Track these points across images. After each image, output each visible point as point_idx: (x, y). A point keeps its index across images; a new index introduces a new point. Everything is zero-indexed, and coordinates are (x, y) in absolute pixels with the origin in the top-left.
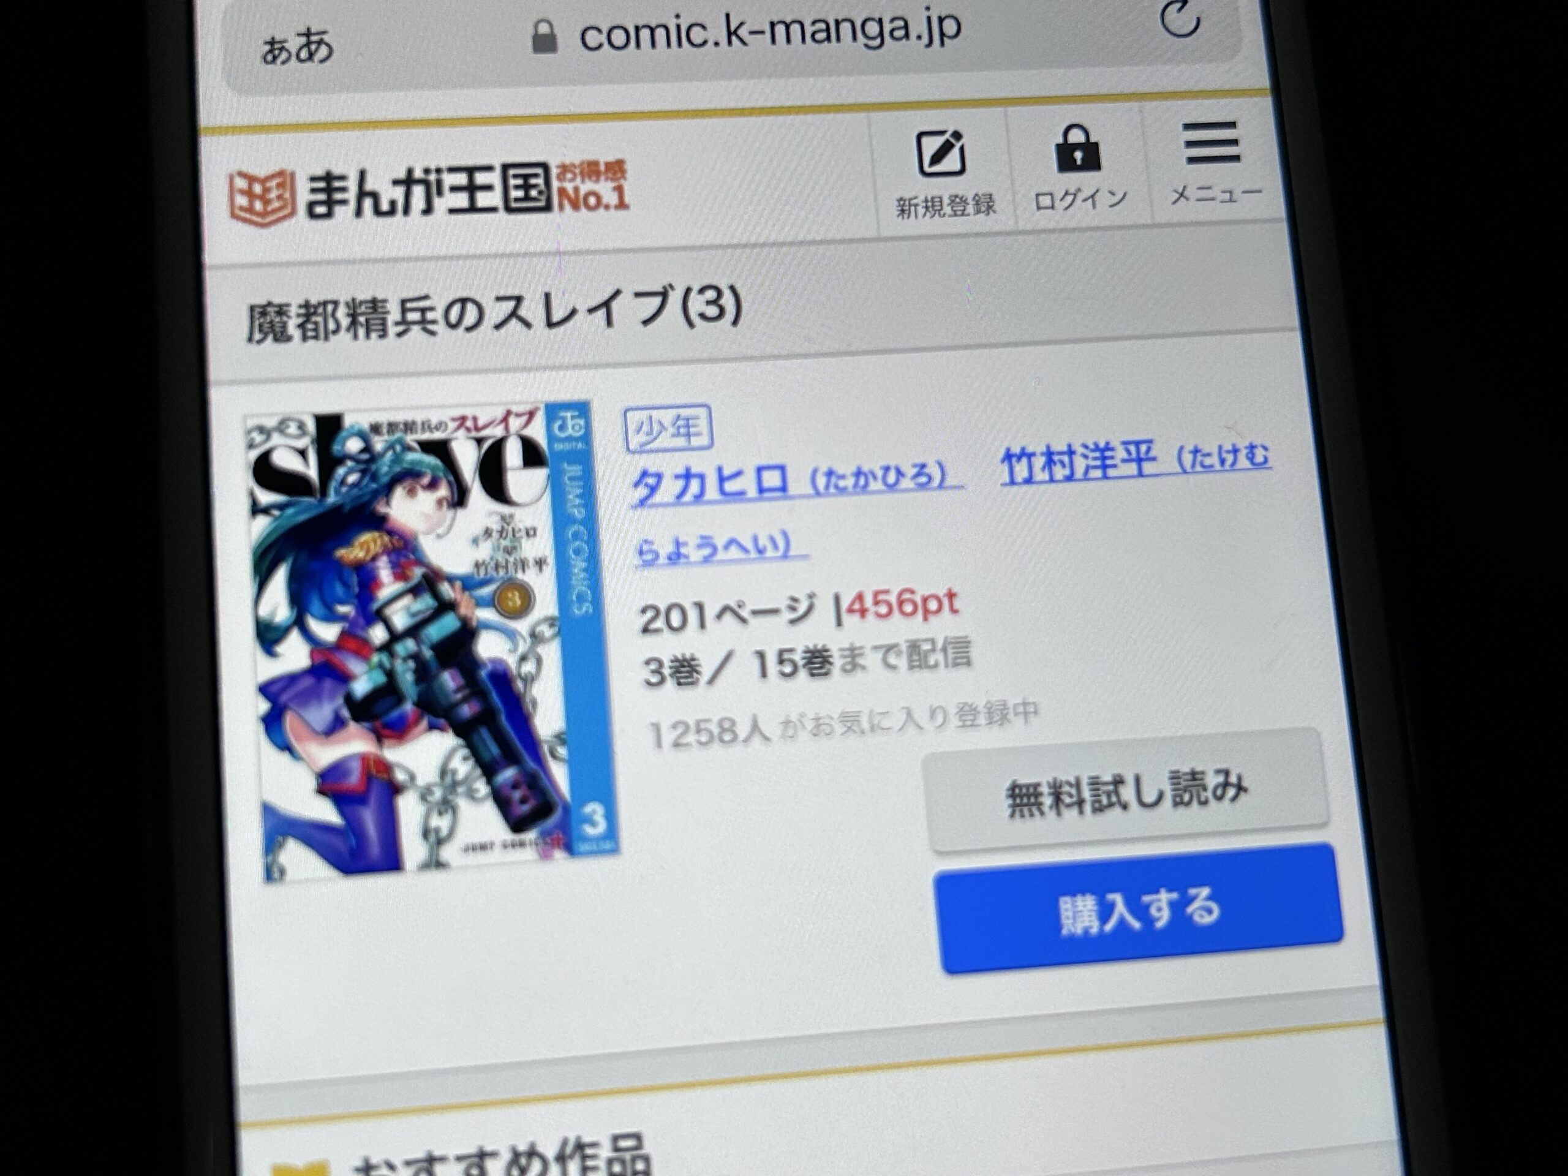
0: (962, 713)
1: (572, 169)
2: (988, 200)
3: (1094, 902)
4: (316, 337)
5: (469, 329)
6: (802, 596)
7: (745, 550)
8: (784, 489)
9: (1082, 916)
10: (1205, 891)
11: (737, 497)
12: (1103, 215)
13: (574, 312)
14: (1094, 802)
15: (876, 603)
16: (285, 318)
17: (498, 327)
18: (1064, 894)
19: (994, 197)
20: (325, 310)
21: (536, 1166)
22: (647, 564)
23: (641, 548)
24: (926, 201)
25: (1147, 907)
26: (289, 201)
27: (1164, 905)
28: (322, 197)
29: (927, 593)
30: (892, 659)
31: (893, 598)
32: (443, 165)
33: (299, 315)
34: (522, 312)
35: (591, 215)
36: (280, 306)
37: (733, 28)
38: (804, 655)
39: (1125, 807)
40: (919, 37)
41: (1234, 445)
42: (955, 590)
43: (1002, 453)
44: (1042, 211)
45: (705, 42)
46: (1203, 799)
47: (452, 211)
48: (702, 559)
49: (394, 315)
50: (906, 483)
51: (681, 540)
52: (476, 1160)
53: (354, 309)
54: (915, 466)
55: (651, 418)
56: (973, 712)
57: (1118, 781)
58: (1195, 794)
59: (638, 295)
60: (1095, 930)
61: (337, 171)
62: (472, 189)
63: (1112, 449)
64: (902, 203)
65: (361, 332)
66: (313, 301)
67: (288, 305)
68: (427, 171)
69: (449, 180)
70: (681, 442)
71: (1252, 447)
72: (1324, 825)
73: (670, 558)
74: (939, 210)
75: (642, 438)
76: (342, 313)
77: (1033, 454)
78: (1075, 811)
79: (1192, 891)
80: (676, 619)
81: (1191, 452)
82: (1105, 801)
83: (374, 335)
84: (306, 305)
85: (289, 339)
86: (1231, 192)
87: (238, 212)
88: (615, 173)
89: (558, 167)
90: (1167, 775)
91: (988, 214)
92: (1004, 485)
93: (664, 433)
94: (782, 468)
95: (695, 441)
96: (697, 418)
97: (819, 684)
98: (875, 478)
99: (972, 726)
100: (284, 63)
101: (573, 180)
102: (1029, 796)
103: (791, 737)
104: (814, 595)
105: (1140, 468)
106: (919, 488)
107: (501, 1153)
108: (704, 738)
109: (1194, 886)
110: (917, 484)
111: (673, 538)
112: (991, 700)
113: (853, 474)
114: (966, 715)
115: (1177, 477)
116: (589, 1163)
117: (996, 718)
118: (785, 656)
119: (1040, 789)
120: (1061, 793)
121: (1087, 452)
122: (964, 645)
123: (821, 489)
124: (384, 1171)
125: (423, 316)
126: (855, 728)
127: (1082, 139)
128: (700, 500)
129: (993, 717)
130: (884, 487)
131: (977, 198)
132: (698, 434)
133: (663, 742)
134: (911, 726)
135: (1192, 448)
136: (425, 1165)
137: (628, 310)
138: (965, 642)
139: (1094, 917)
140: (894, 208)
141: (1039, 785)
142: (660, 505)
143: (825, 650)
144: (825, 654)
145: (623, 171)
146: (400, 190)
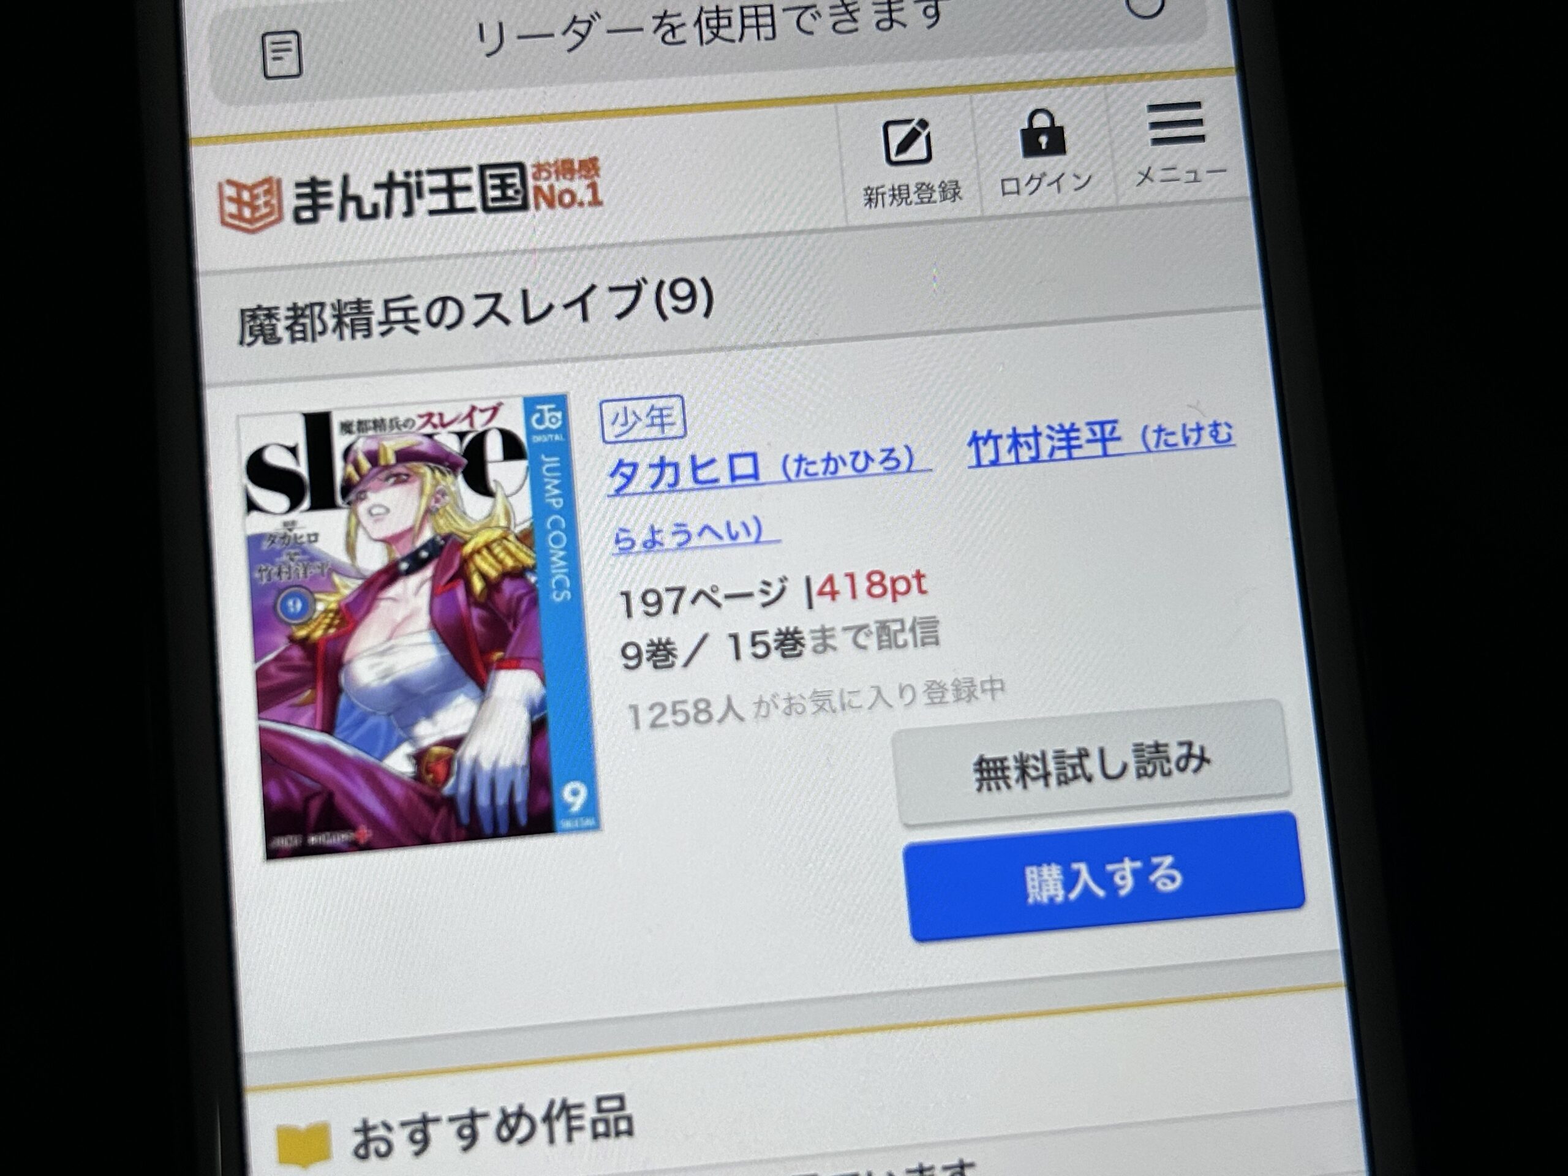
0: (930, 691)
1: (547, 167)
2: (954, 187)
3: (1059, 872)
4: (304, 339)
5: (450, 327)
6: (774, 580)
7: (720, 537)
8: (756, 476)
9: (1048, 885)
10: (1168, 860)
11: (709, 485)
12: (1069, 198)
13: (551, 307)
14: (1059, 775)
16: (274, 321)
17: (477, 324)
18: (1032, 864)
19: (960, 184)
20: (312, 312)
21: (524, 1128)
22: (623, 550)
23: (617, 536)
24: (893, 189)
25: (1113, 874)
26: (276, 209)
27: (1128, 873)
28: (307, 202)
29: (896, 576)
30: (862, 639)
32: (423, 168)
33: (287, 318)
34: (500, 309)
35: (569, 211)
36: (269, 309)
38: (778, 637)
39: (1089, 779)
41: (1198, 424)
42: (922, 572)
43: (968, 437)
44: (1006, 196)
46: (1166, 771)
47: (432, 212)
48: (676, 546)
49: (378, 315)
50: (875, 467)
51: (656, 528)
52: (468, 1121)
53: (340, 310)
54: (883, 450)
55: (625, 408)
56: (941, 690)
57: (1083, 754)
58: (1158, 766)
59: (612, 289)
60: (1060, 899)
61: (321, 177)
62: (450, 190)
63: (1078, 430)
64: (869, 192)
65: (347, 332)
66: (301, 304)
67: (277, 308)
68: (407, 174)
69: (429, 181)
70: (655, 432)
71: (1216, 425)
72: (1286, 794)
73: (645, 545)
74: (906, 198)
75: (618, 429)
76: (328, 314)
77: (1000, 437)
78: (1041, 783)
79: (1155, 860)
81: (1155, 431)
82: (1070, 774)
83: (359, 335)
84: (294, 308)
85: (279, 340)
86: (1195, 172)
87: (228, 220)
88: (589, 171)
89: (533, 166)
90: (1131, 747)
91: (954, 201)
92: (971, 467)
93: (639, 425)
94: (754, 455)
95: (669, 431)
96: (671, 408)
97: (792, 663)
98: (844, 463)
99: (941, 703)
101: (547, 179)
102: (996, 770)
103: (765, 717)
104: (786, 579)
105: (1105, 448)
106: (890, 471)
107: (492, 1113)
108: (680, 718)
109: (1157, 855)
110: (886, 468)
111: (648, 525)
112: (960, 678)
113: (823, 460)
114: (934, 692)
115: (1142, 456)
116: (575, 1123)
117: (963, 695)
118: (758, 638)
119: (1006, 764)
120: (1027, 767)
121: (1053, 434)
122: (934, 624)
123: (792, 475)
124: (381, 1132)
125: (406, 315)
126: (827, 707)
127: (1047, 124)
128: (674, 488)
129: (961, 694)
130: (852, 473)
131: (943, 185)
132: (672, 424)
133: (641, 724)
134: (880, 704)
135: (1156, 428)
136: (420, 1126)
137: (604, 305)
138: (933, 622)
139: (1060, 886)
140: (863, 198)
141: (1005, 759)
142: (634, 494)
143: (796, 632)
144: (796, 636)
145: (597, 170)
146: (382, 193)
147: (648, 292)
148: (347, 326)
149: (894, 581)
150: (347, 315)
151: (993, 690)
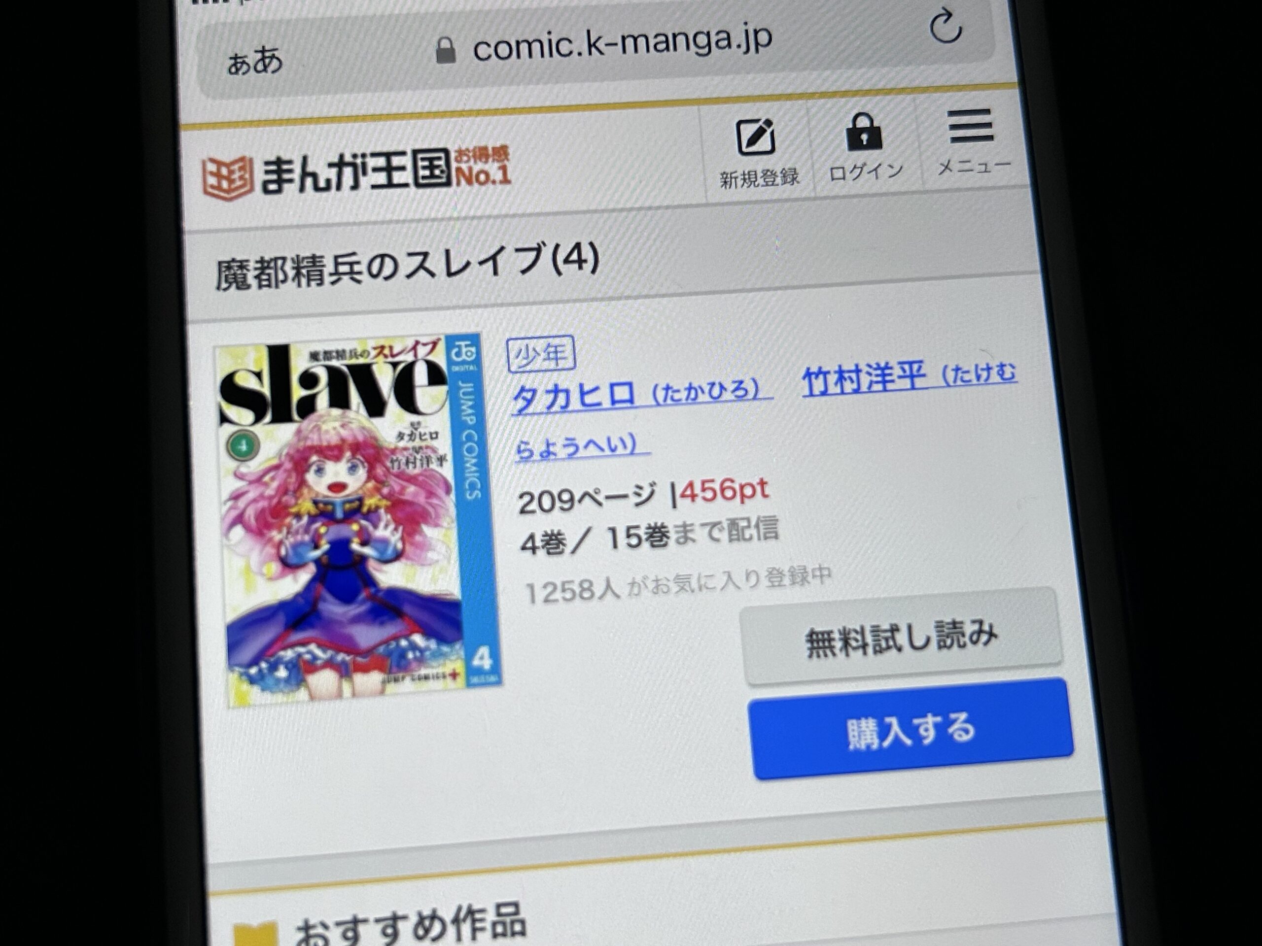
0: (771, 576)
1: (467, 152)
2: (793, 173)
3: (874, 724)
4: (269, 286)
5: (386, 278)
6: (645, 485)
7: (602, 450)
8: (631, 401)
9: (865, 735)
10: (963, 716)
11: (594, 408)
12: (885, 184)
13: (468, 264)
14: (875, 646)
15: (704, 490)
16: (245, 271)
17: (409, 276)
18: (852, 718)
19: (797, 171)
20: (276, 264)
21: (437, 928)
22: (523, 459)
23: (519, 447)
24: (744, 174)
25: (918, 727)
26: (248, 182)
27: (930, 726)
28: (274, 177)
29: (743, 483)
30: (716, 534)
31: (717, 486)
32: (368, 152)
33: (256, 269)
34: (427, 265)
35: (484, 188)
36: (241, 262)
37: (592, 41)
38: (648, 531)
39: (900, 649)
40: (739, 46)
41: (988, 365)
42: (765, 480)
43: (803, 372)
44: (834, 181)
45: (571, 53)
46: (962, 643)
47: (374, 187)
48: (566, 456)
49: (329, 268)
50: (727, 396)
51: (551, 442)
52: (390, 922)
53: (298, 262)
54: (734, 382)
55: (527, 345)
56: (780, 575)
57: (894, 629)
58: (955, 638)
59: (517, 250)
60: (875, 746)
61: (285, 157)
62: (389, 169)
63: (891, 368)
64: (725, 176)
65: (304, 281)
66: (267, 258)
67: (247, 261)
68: (355, 156)
69: (372, 162)
70: (552, 365)
71: (1002, 366)
72: (1058, 664)
73: (541, 455)
74: (754, 182)
75: (521, 361)
76: (289, 266)
77: (828, 372)
78: (860, 652)
79: (953, 716)
80: (546, 502)
81: (953, 370)
82: (884, 644)
83: (313, 283)
84: (262, 261)
85: (249, 287)
86: (986, 165)
87: (210, 190)
88: (500, 156)
89: (456, 151)
90: (933, 624)
91: (793, 184)
92: (805, 396)
93: (539, 359)
94: (630, 385)
95: (562, 364)
96: (563, 345)
97: (659, 552)
98: (703, 392)
99: (779, 586)
100: (244, 74)
101: (468, 161)
102: (823, 641)
103: (636, 595)
104: (655, 483)
105: (913, 383)
106: (739, 399)
107: (410, 916)
108: (568, 595)
109: (954, 712)
110: (736, 396)
111: (545, 440)
112: (795, 565)
113: (686, 389)
114: (774, 577)
115: (943, 390)
116: (478, 925)
117: (798, 580)
118: (632, 531)
119: (832, 636)
120: (849, 639)
121: (871, 370)
122: (773, 522)
123: (661, 400)
124: (320, 930)
125: (351, 268)
126: (687, 588)
127: (868, 125)
128: (566, 409)
129: (796, 579)
130: (708, 399)
131: (784, 172)
132: (564, 358)
133: (537, 599)
134: (731, 586)
135: (954, 367)
136: (351, 926)
137: (511, 262)
139: (875, 736)
140: (719, 180)
141: (832, 632)
142: (534, 414)
143: (663, 526)
144: (663, 530)
145: (506, 154)
146: (334, 171)
147: (547, 253)
148: (304, 276)
150: (304, 267)
151: (822, 576)
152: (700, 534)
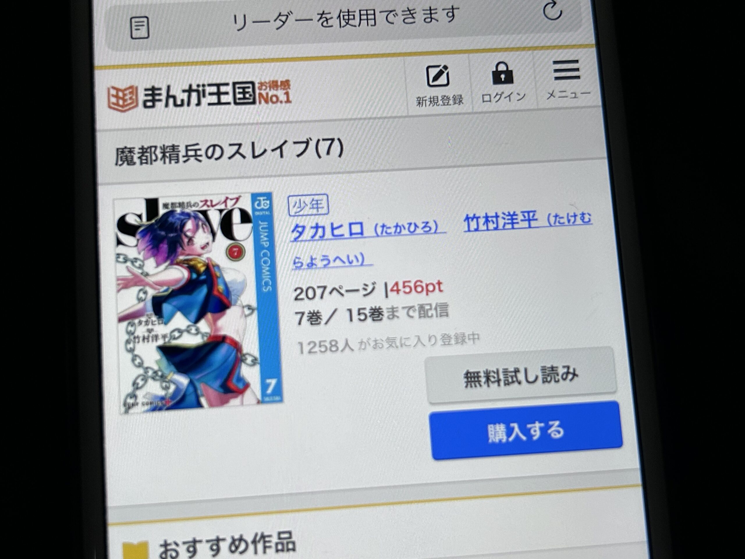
0: (443, 338)
1: (265, 84)
2: (460, 98)
3: (504, 428)
4: (147, 163)
5: (217, 159)
7: (344, 262)
8: (362, 233)
9: (499, 434)
10: (557, 423)
11: (339, 237)
12: (514, 105)
13: (265, 151)
14: (505, 381)
15: (404, 287)
16: (132, 154)
17: (230, 158)
18: (490, 423)
19: (463, 96)
20: (151, 150)
21: (243, 546)
22: (297, 268)
23: (295, 261)
24: (431, 98)
25: (530, 429)
26: (135, 100)
27: (537, 429)
28: (150, 98)
29: (428, 283)
30: (411, 313)
31: (412, 285)
32: (206, 83)
33: (139, 153)
34: (241, 151)
35: (274, 105)
36: (130, 148)
38: (371, 311)
39: (520, 383)
41: (574, 213)
42: (441, 281)
43: (464, 217)
44: (485, 103)
46: (557, 380)
47: (210, 104)
48: (323, 266)
49: (183, 152)
50: (419, 231)
51: (313, 257)
52: (215, 542)
53: (164, 149)
54: (423, 223)
55: (300, 200)
56: (449, 338)
57: (517, 371)
58: (553, 377)
59: (295, 143)
60: (504, 440)
61: (156, 86)
62: (219, 94)
63: (517, 215)
64: (419, 99)
65: (167, 160)
66: (146, 147)
67: (134, 148)
68: (198, 86)
69: (208, 90)
70: (315, 211)
71: (583, 214)
72: (614, 392)
73: (308, 265)
74: (437, 103)
75: (296, 209)
76: (158, 152)
77: (479, 217)
78: (496, 384)
79: (551, 423)
80: (311, 294)
81: (554, 216)
82: (510, 380)
83: (173, 162)
84: (142, 148)
85: (134, 164)
86: (575, 94)
87: (112, 105)
88: (285, 86)
89: (259, 83)
90: (540, 368)
91: (460, 104)
92: (465, 232)
93: (307, 208)
94: (361, 224)
95: (321, 211)
96: (322, 200)
97: (377, 324)
98: (404, 228)
99: (449, 344)
101: (265, 90)
102: (474, 378)
103: (364, 349)
104: (375, 283)
105: (529, 224)
106: (426, 233)
107: (227, 539)
108: (323, 349)
109: (552, 420)
110: (425, 231)
111: (310, 256)
112: (458, 333)
113: (394, 227)
114: (445, 339)
115: (547, 228)
116: (267, 544)
117: (460, 341)
118: (361, 311)
119: (480, 374)
120: (490, 376)
121: (505, 216)
122: (446, 307)
123: (379, 233)
124: (174, 547)
125: (196, 153)
126: (394, 345)
127: (505, 69)
128: (322, 238)
129: (458, 340)
130: (408, 233)
131: (454, 97)
132: (323, 208)
133: (304, 351)
134: (420, 345)
136: (192, 544)
137: (290, 150)
138: (445, 305)
139: (504, 434)
140: (416, 102)
141: (479, 372)
142: (303, 241)
143: (380, 308)
144: (380, 310)
145: (289, 85)
146: (186, 94)
147: (312, 144)
148: (167, 157)
149: (427, 286)
150: (168, 152)
151: (474, 339)
152: (402, 313)
